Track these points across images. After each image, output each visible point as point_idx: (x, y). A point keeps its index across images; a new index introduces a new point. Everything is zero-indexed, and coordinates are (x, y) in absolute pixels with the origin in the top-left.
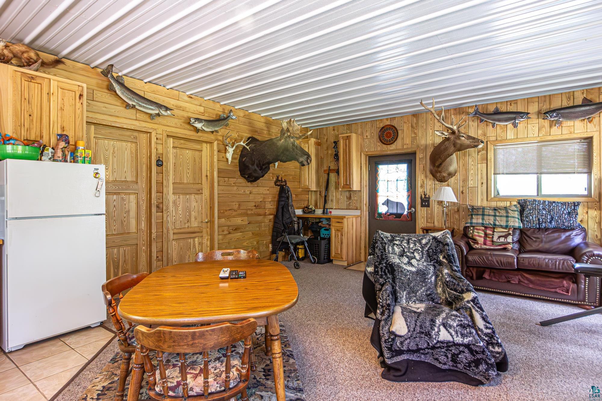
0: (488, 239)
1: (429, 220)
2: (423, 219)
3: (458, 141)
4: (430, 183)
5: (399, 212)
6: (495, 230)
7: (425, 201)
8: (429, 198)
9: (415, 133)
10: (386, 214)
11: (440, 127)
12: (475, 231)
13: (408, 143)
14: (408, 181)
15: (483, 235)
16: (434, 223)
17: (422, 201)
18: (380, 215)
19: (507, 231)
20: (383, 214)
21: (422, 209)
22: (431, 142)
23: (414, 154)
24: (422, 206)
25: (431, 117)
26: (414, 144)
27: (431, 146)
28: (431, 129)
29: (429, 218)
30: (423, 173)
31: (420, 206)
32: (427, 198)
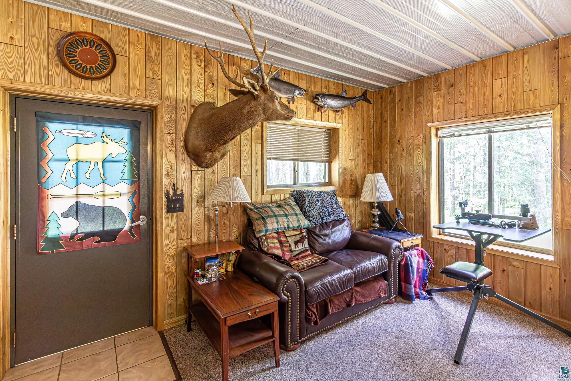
0: (284, 249)
1: (183, 234)
2: (170, 235)
3: (270, 105)
4: (184, 169)
5: (108, 227)
6: (287, 235)
7: (175, 202)
8: (182, 195)
9: (154, 72)
10: (72, 237)
11: (201, 74)
12: (269, 241)
13: (138, 86)
14: (132, 163)
15: (278, 245)
16: (191, 238)
17: (169, 200)
19: (298, 233)
20: (66, 238)
21: (170, 217)
22: (185, 96)
23: (151, 112)
24: (169, 210)
25: (185, 52)
26: (153, 91)
27: (185, 103)
28: (186, 74)
29: (183, 231)
30: (170, 151)
31: (165, 211)
32: (179, 195)
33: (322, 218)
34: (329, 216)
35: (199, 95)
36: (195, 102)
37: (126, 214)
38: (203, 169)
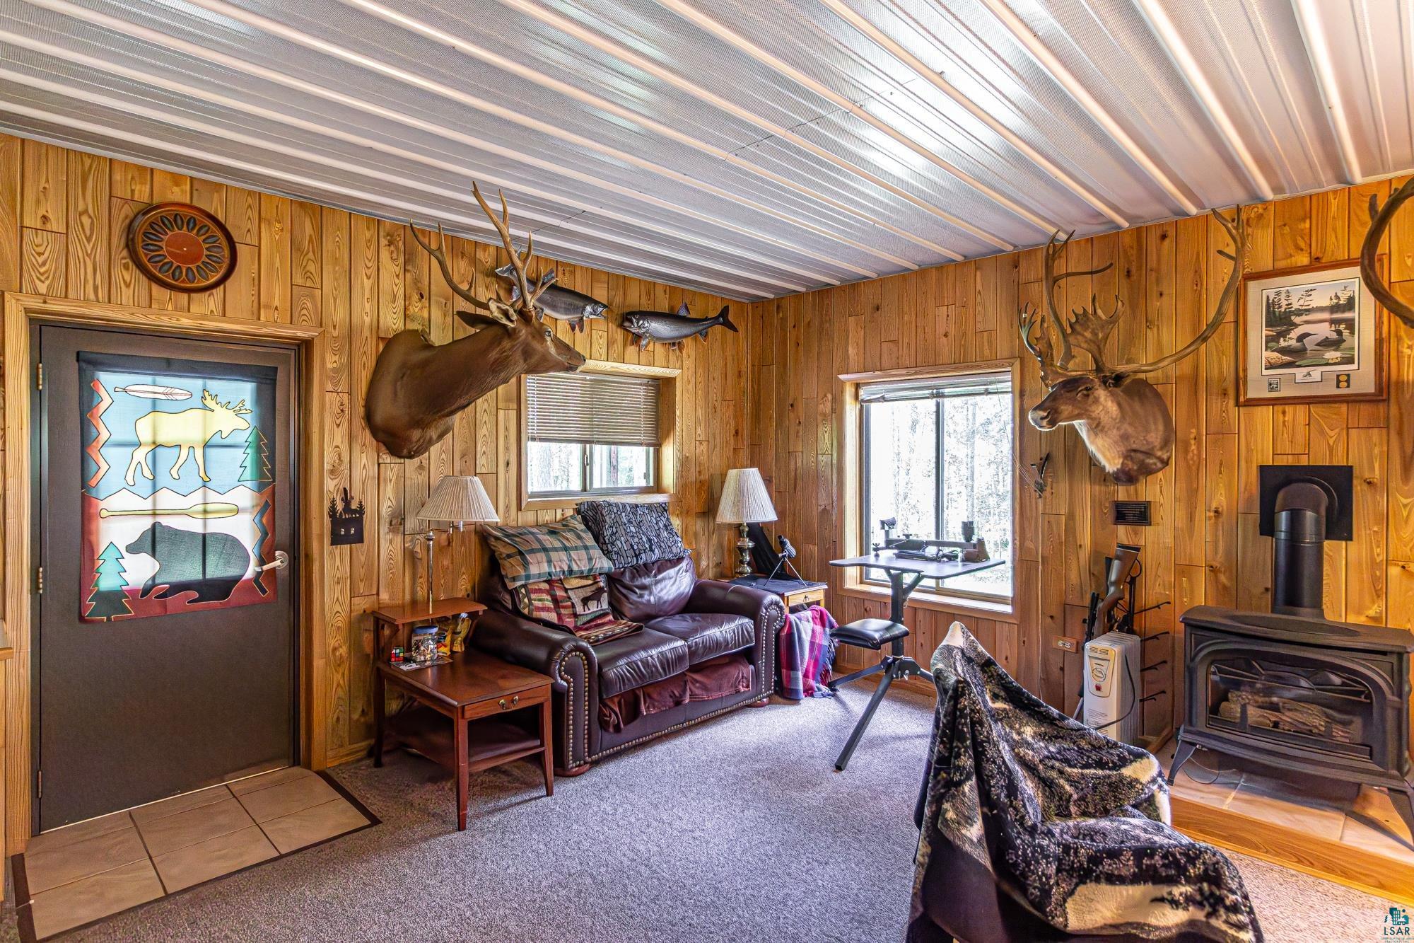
0: (563, 611)
1: (362, 585)
2: (338, 588)
3: (537, 345)
4: (364, 461)
5: (213, 575)
6: (567, 587)
7: (347, 523)
8: (361, 511)
9: (308, 275)
10: (146, 591)
11: (398, 276)
13: (277, 303)
14: (259, 450)
15: (550, 605)
16: (378, 594)
17: (336, 521)
18: (113, 599)
19: (590, 582)
20: (135, 592)
21: (337, 552)
22: (367, 319)
23: (303, 349)
24: (335, 540)
25: (368, 235)
26: (304, 312)
27: (366, 333)
28: (368, 278)
29: (361, 580)
30: (338, 426)
31: (327, 540)
32: (355, 511)
33: (636, 556)
34: (652, 550)
35: (395, 316)
36: (387, 330)
37: (249, 548)
38: (402, 461)
